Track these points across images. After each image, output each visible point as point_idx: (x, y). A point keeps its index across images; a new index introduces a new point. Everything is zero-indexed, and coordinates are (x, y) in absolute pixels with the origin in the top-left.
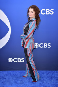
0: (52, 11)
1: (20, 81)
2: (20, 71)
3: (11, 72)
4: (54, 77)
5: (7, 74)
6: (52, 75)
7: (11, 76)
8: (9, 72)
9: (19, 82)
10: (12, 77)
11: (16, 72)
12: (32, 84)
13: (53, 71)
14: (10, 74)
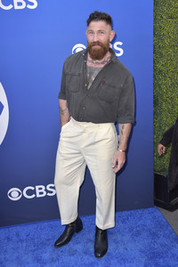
0: (118, 46)
1: (48, 254)
2: (46, 224)
3: (18, 228)
4: (144, 229)
5: (8, 238)
6: (139, 223)
7: (22, 241)
8: (14, 230)
9: (46, 256)
10: (24, 244)
11: (35, 226)
12: (86, 257)
13: (140, 211)
14: (18, 235)
